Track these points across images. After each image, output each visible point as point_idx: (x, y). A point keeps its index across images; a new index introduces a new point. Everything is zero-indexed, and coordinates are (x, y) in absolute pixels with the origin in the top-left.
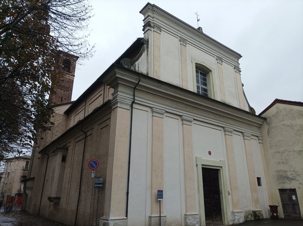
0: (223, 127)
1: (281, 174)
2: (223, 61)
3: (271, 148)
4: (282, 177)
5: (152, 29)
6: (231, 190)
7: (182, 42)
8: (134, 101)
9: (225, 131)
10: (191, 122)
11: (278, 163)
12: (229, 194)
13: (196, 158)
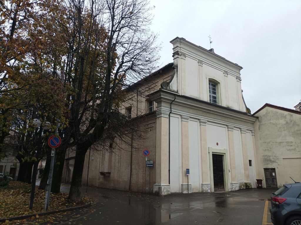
0: (227, 125)
1: (266, 158)
2: (228, 73)
3: (260, 139)
4: (267, 160)
5: (180, 57)
6: (231, 168)
7: (200, 63)
8: (171, 112)
9: (228, 128)
10: (206, 123)
11: (265, 150)
12: (229, 172)
13: (209, 148)
